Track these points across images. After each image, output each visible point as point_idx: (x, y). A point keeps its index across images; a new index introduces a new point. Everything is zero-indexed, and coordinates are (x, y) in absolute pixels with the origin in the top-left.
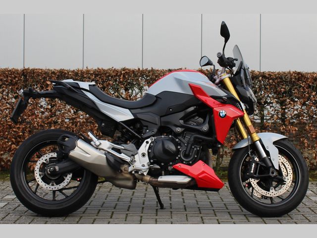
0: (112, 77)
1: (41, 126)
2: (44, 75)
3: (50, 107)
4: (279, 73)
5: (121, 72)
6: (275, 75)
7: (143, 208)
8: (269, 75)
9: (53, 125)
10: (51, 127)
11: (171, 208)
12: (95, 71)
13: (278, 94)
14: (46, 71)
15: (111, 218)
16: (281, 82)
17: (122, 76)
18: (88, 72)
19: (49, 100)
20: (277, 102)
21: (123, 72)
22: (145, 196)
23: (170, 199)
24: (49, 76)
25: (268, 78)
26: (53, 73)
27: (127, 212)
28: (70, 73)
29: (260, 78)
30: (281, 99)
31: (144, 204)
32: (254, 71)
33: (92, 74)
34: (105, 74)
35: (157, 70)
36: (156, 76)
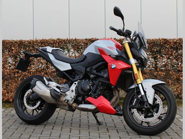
0: (51, 44)
1: (9, 74)
2: (11, 44)
3: (14, 63)
4: (153, 40)
5: (57, 41)
6: (151, 41)
7: (72, 123)
9: (16, 74)
10: (15, 75)
11: (89, 123)
12: (41, 41)
13: (153, 53)
15: (53, 129)
16: (154, 45)
17: (57, 43)
18: (37, 41)
19: (14, 59)
20: (152, 58)
21: (58, 41)
22: (73, 116)
23: (88, 118)
24: (13, 44)
26: (16, 42)
27: (62, 126)
28: (26, 42)
30: (154, 55)
31: (72, 121)
33: (39, 42)
34: (47, 42)
35: (79, 39)
36: (78, 43)
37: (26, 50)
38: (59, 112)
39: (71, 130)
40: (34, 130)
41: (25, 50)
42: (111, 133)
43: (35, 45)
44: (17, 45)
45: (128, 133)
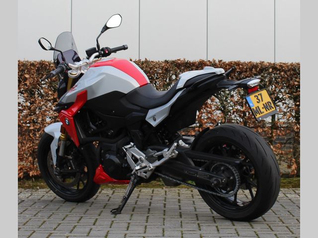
2: (22, 68)
3: (29, 104)
4: (292, 65)
6: (288, 67)
7: (132, 215)
8: (280, 66)
11: (164, 215)
13: (291, 89)
14: (24, 62)
16: (294, 74)
19: (27, 96)
20: (290, 98)
22: (136, 203)
23: (165, 206)
24: (27, 69)
25: (279, 70)
26: (32, 64)
28: (52, 65)
29: (271, 70)
30: (294, 94)
31: (133, 210)
32: (263, 62)
35: (152, 62)
36: (151, 68)
37: (51, 80)
38: (110, 196)
39: (128, 227)
40: (58, 226)
41: (49, 80)
42: (204, 232)
44: (33, 70)
45: (237, 232)
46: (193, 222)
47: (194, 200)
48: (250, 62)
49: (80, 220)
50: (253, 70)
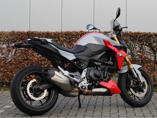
0: (74, 36)
1: (37, 62)
5: (79, 33)
7: (88, 105)
9: (43, 61)
10: (42, 62)
11: (103, 105)
12: (65, 33)
14: (40, 33)
17: (80, 35)
18: (62, 33)
21: (80, 33)
22: (90, 99)
23: (103, 101)
24: (41, 35)
26: (43, 34)
28: (52, 34)
29: (154, 36)
31: (89, 103)
32: (150, 32)
33: (64, 34)
34: (71, 34)
39: (86, 111)
40: (55, 110)
42: (120, 114)
43: (60, 36)
45: (135, 114)
46: (115, 109)
47: (117, 97)
48: (144, 32)
49: (64, 107)
50: (146, 36)
